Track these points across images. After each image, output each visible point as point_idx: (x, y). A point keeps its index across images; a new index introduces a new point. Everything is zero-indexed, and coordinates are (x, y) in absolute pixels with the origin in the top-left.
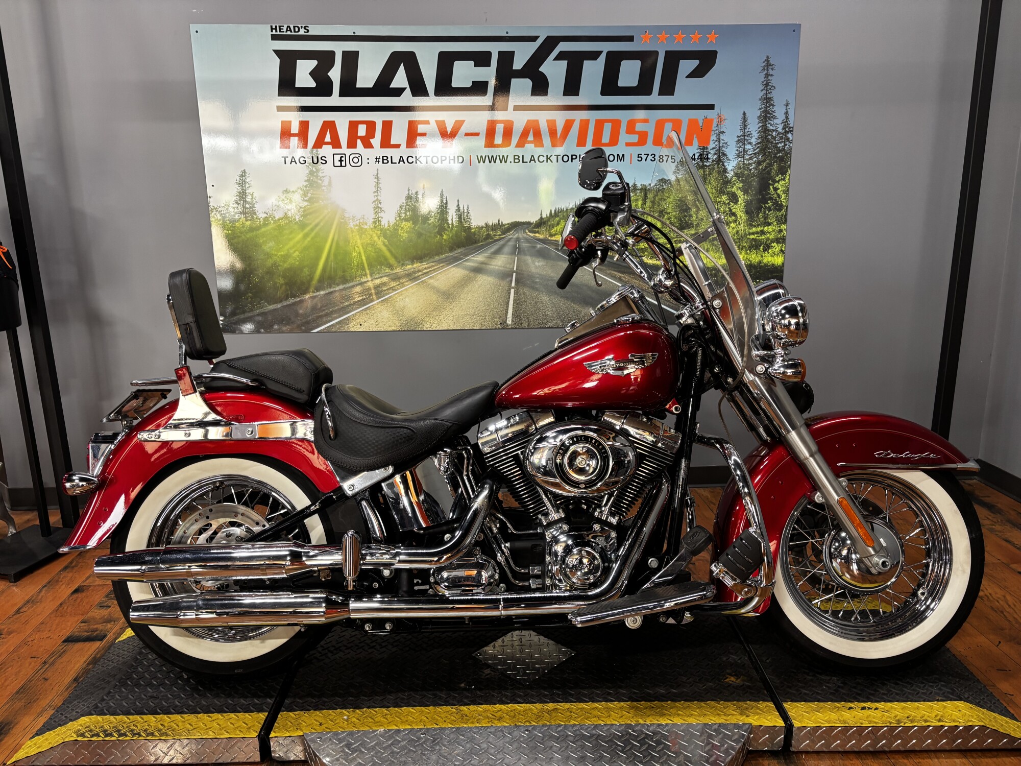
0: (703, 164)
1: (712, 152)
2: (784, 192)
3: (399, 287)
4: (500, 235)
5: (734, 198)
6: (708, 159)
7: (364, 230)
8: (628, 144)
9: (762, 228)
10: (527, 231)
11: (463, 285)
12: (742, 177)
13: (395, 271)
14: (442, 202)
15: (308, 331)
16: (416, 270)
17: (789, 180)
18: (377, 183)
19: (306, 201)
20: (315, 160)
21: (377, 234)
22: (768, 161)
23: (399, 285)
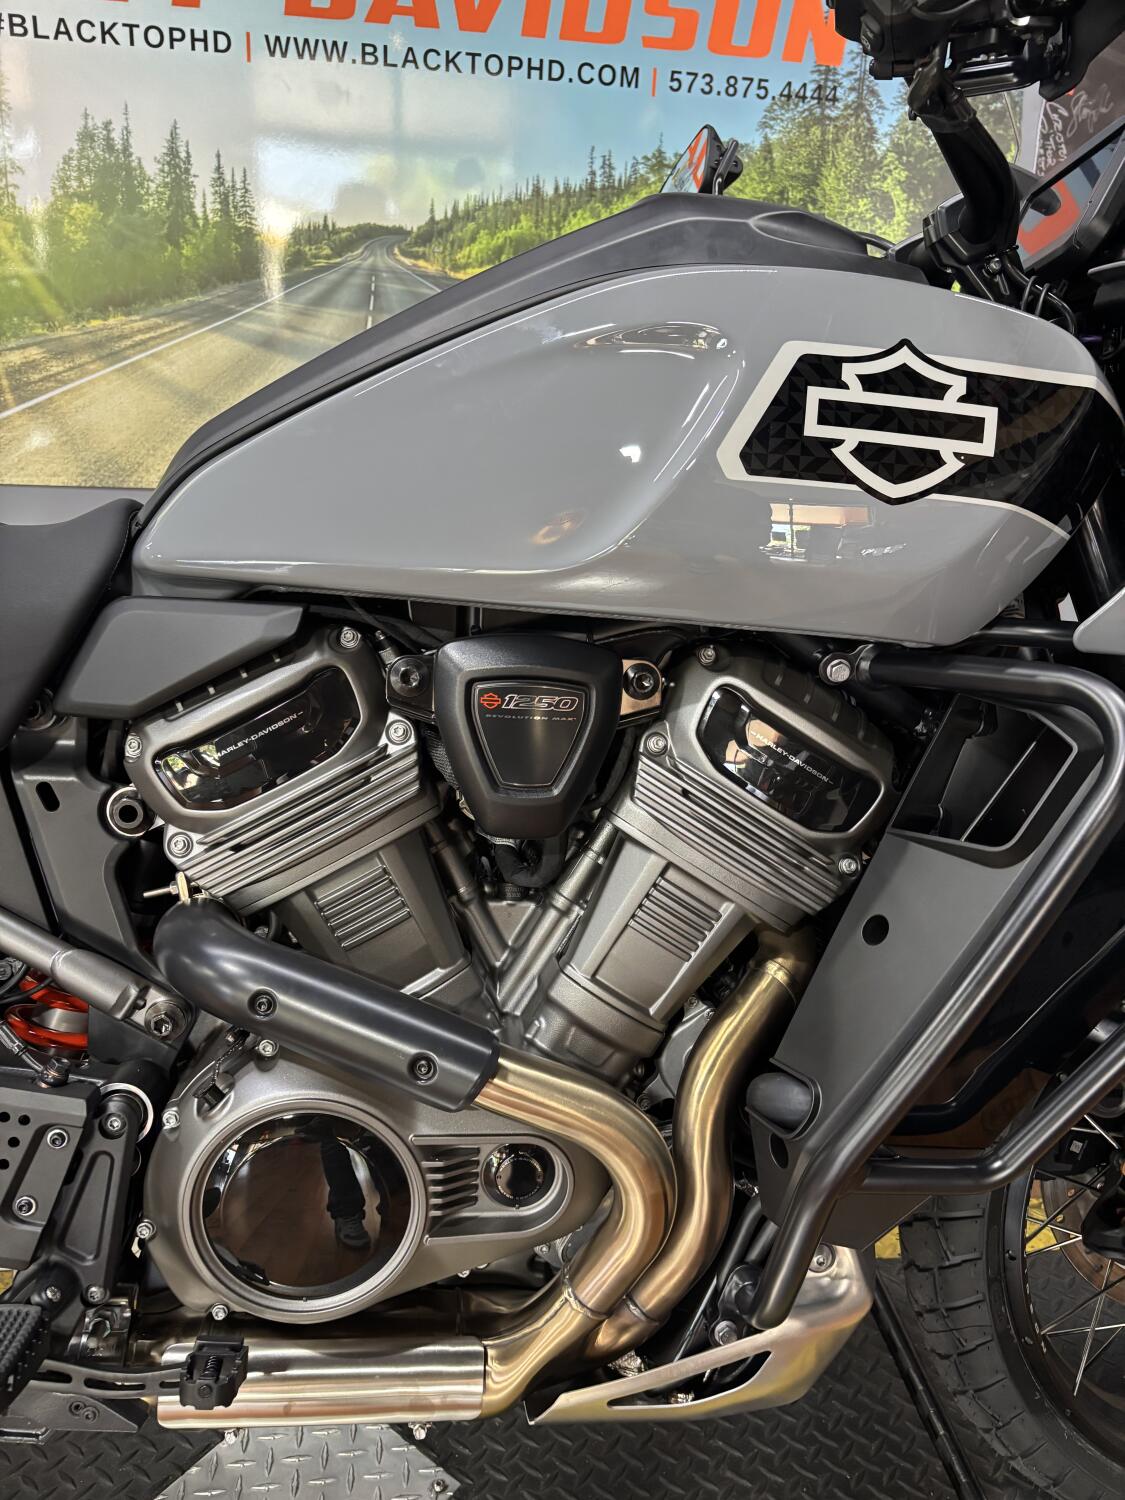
0: (822, 113)
1: (847, 83)
3: (72, 374)
4: (328, 257)
6: (835, 99)
8: (650, 42)
10: (396, 251)
12: (909, 155)
13: (59, 334)
14: (173, 152)
16: (116, 332)
23: (71, 369)
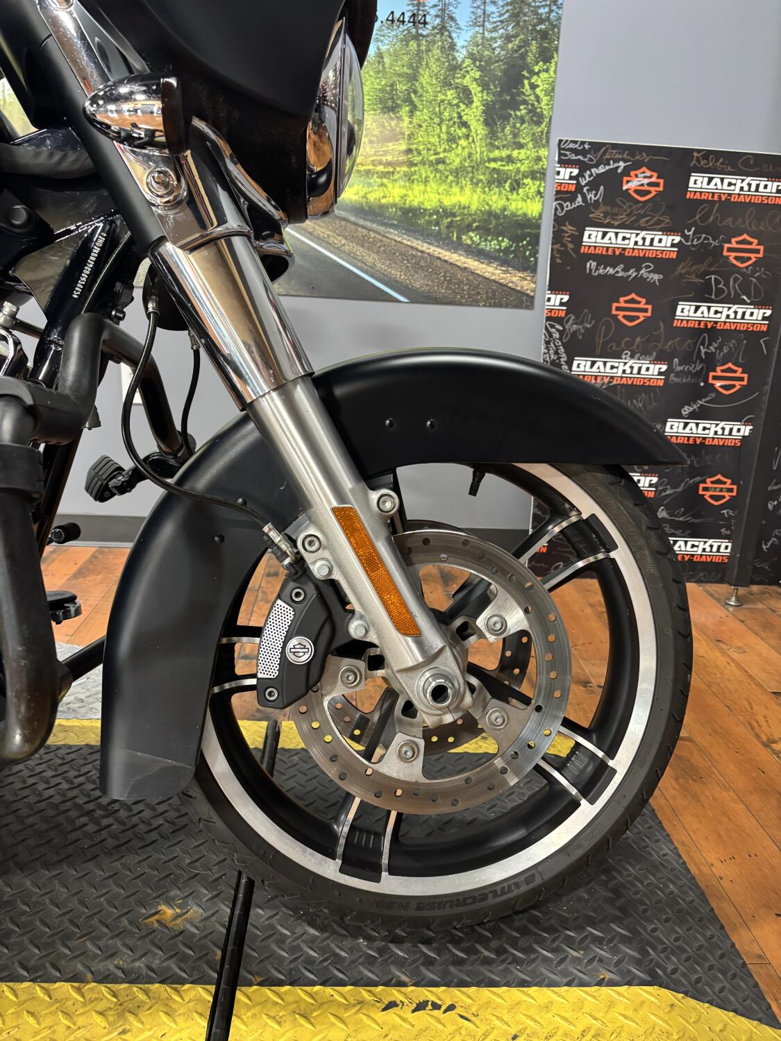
0: (417, 32)
1: (433, 12)
5: (466, 96)
6: (425, 23)
9: (509, 152)
17: (555, 72)
22: (522, 37)
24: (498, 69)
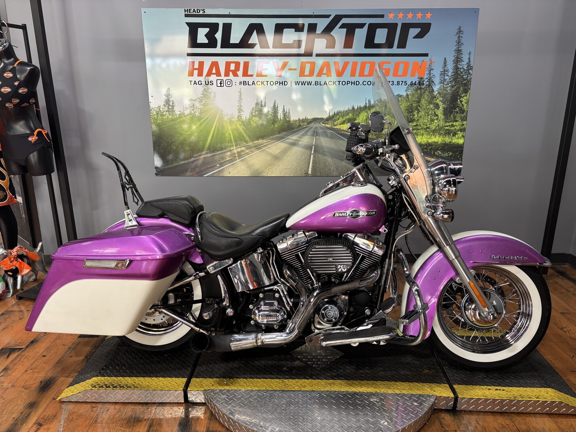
0: (420, 87)
1: (426, 80)
2: (466, 103)
3: (250, 153)
4: (306, 125)
5: (437, 106)
6: (423, 84)
7: (232, 121)
9: (452, 123)
10: (321, 123)
11: (285, 152)
12: (442, 95)
13: (249, 144)
14: (274, 106)
15: (202, 175)
16: (261, 143)
17: (469, 96)
18: (240, 96)
19: (201, 105)
20: (207, 83)
21: (239, 124)
22: (457, 86)
23: (250, 151)
24: (449, 97)
